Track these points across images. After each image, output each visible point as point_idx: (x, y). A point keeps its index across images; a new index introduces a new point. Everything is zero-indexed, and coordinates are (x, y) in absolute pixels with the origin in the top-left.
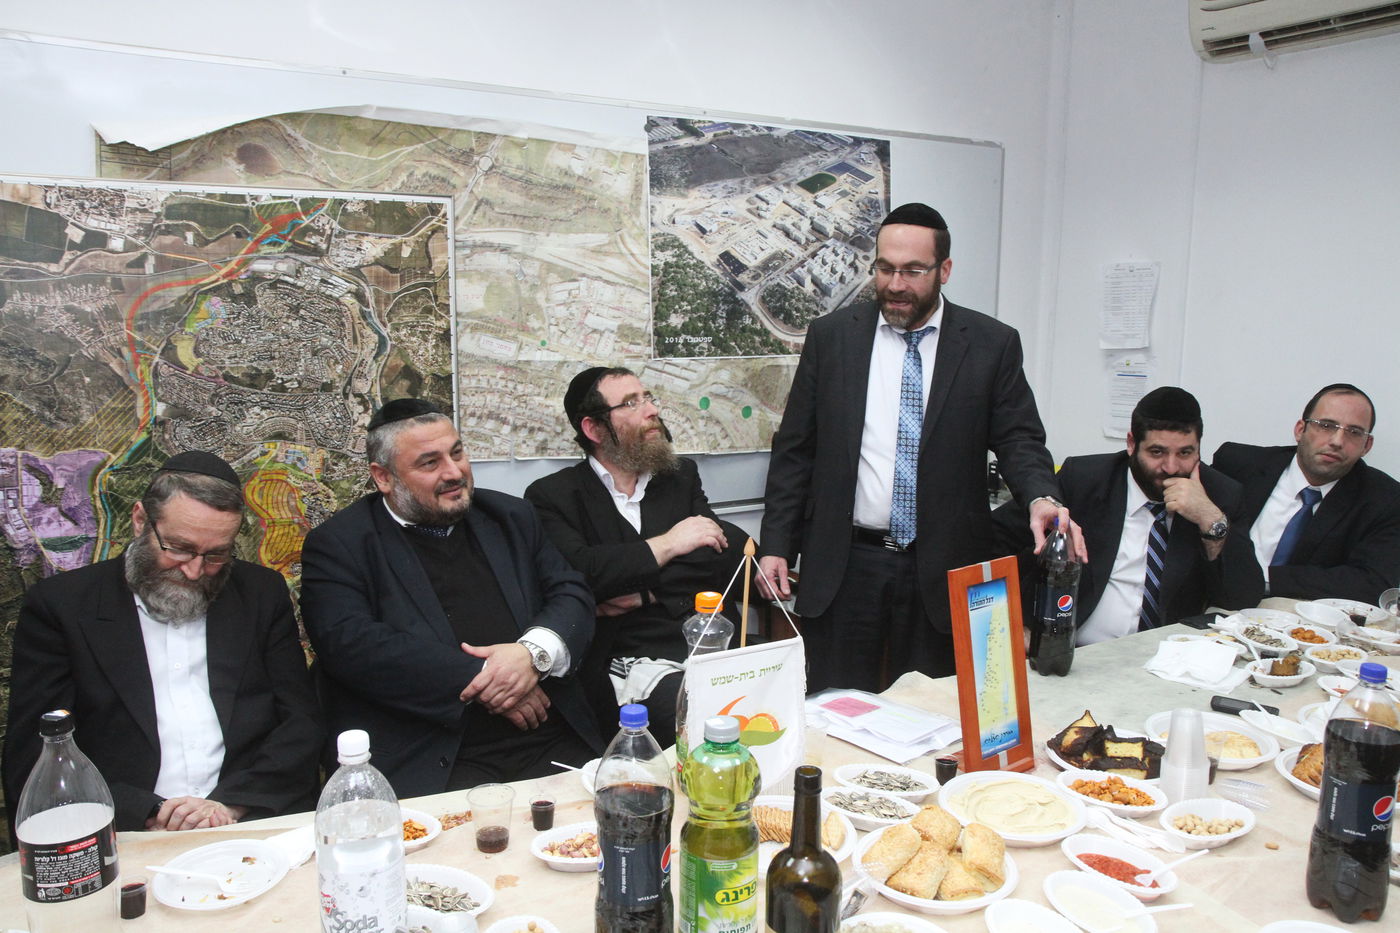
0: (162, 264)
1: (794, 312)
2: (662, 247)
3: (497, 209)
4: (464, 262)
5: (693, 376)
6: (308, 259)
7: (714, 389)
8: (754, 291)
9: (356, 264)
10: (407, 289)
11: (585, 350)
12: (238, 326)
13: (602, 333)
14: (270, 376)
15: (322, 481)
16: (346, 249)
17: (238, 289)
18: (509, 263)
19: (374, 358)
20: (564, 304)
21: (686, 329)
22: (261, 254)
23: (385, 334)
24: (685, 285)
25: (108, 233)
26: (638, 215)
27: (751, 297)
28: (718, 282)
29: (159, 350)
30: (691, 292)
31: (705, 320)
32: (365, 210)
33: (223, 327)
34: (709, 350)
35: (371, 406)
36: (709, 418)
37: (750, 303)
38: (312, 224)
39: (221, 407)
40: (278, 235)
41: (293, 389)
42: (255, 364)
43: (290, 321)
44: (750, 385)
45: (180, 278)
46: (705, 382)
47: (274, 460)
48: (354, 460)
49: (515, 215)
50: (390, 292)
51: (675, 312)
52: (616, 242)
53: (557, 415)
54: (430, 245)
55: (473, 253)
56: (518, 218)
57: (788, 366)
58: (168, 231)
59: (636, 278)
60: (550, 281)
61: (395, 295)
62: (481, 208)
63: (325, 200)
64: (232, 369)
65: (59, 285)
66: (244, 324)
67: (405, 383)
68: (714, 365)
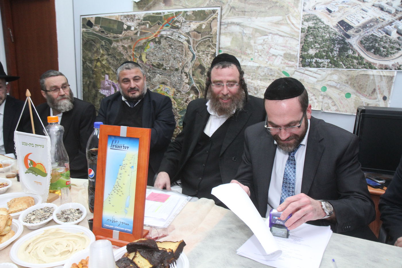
0: (142, 33)
1: (382, 49)
2: (307, 20)
3: (237, 10)
4: (225, 30)
5: (319, 76)
6: (175, 30)
7: (329, 83)
8: (355, 38)
9: (188, 31)
10: (203, 39)
11: (269, 62)
12: (156, 50)
13: (276, 56)
14: (162, 65)
15: (173, 98)
16: (186, 27)
17: (157, 40)
18: (240, 29)
19: (191, 61)
20: (261, 44)
21: (316, 56)
22: (164, 29)
23: (195, 53)
24: (317, 36)
25: (131, 26)
26: (297, 7)
27: (354, 41)
28: (336, 34)
29: (138, 57)
30: (320, 39)
31: (327, 52)
32: (193, 14)
33: (153, 51)
34: (328, 65)
35: (189, 77)
36: (327, 96)
37: (353, 44)
38: (178, 20)
39: (151, 73)
40: (169, 23)
41: (168, 70)
42: (159, 62)
43: (169, 49)
44: (349, 83)
45: (144, 37)
46: (324, 79)
47: (162, 90)
48: (182, 93)
49: (242, 11)
50: (198, 40)
51: (312, 48)
52: (286, 19)
53: (255, 87)
54: (212, 24)
55: (228, 26)
56: (243, 12)
57: (373, 75)
58: (143, 24)
59: (294, 34)
60: (256, 35)
61: (199, 41)
62: (232, 10)
63: (181, 12)
64: (154, 63)
65: (121, 40)
66: (157, 50)
67: (200, 70)
68: (330, 72)
